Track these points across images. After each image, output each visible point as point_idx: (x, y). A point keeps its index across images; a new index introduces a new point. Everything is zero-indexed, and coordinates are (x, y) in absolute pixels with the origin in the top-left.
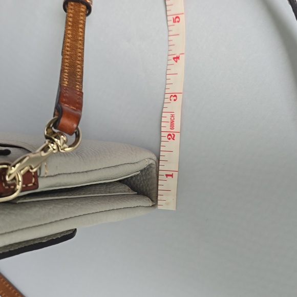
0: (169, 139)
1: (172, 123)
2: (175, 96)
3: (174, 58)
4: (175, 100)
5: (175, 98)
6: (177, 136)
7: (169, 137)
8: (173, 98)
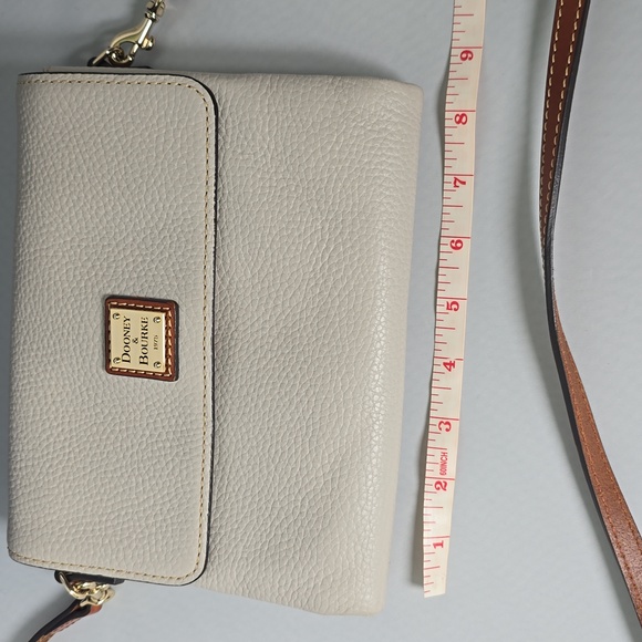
0: (438, 489)
1: (444, 465)
2: (448, 423)
3: (445, 364)
4: (447, 430)
5: (448, 426)
6: (451, 485)
7: (438, 486)
8: (444, 427)
